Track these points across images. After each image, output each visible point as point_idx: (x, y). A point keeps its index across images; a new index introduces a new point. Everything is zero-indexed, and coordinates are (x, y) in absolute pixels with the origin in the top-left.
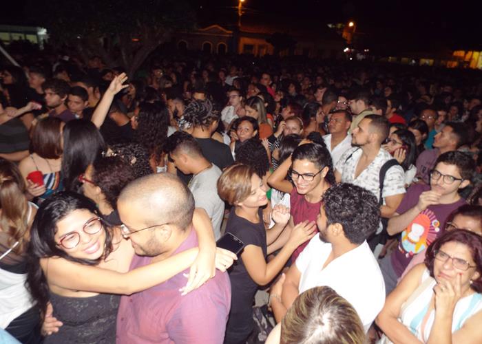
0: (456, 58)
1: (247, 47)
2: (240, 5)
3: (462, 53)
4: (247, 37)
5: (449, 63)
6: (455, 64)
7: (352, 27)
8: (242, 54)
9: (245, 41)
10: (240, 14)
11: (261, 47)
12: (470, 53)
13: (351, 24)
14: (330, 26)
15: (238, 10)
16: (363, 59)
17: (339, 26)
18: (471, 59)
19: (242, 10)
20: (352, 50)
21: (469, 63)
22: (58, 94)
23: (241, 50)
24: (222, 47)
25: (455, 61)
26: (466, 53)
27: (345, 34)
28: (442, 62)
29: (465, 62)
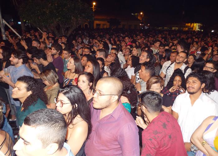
0: (187, 27)
1: (97, 25)
2: (93, 7)
3: (189, 24)
4: (97, 20)
5: (184, 28)
6: (187, 29)
7: (142, 15)
8: (96, 29)
9: (97, 22)
10: (94, 11)
11: (104, 25)
12: (193, 24)
13: (141, 13)
14: (132, 14)
15: (92, 8)
16: (148, 28)
17: (136, 14)
18: (193, 26)
19: (94, 9)
20: (143, 25)
21: (192, 28)
22: (56, 50)
23: (95, 27)
24: (86, 25)
25: (186, 28)
26: (191, 24)
27: (139, 18)
28: (181, 28)
29: (191, 28)
